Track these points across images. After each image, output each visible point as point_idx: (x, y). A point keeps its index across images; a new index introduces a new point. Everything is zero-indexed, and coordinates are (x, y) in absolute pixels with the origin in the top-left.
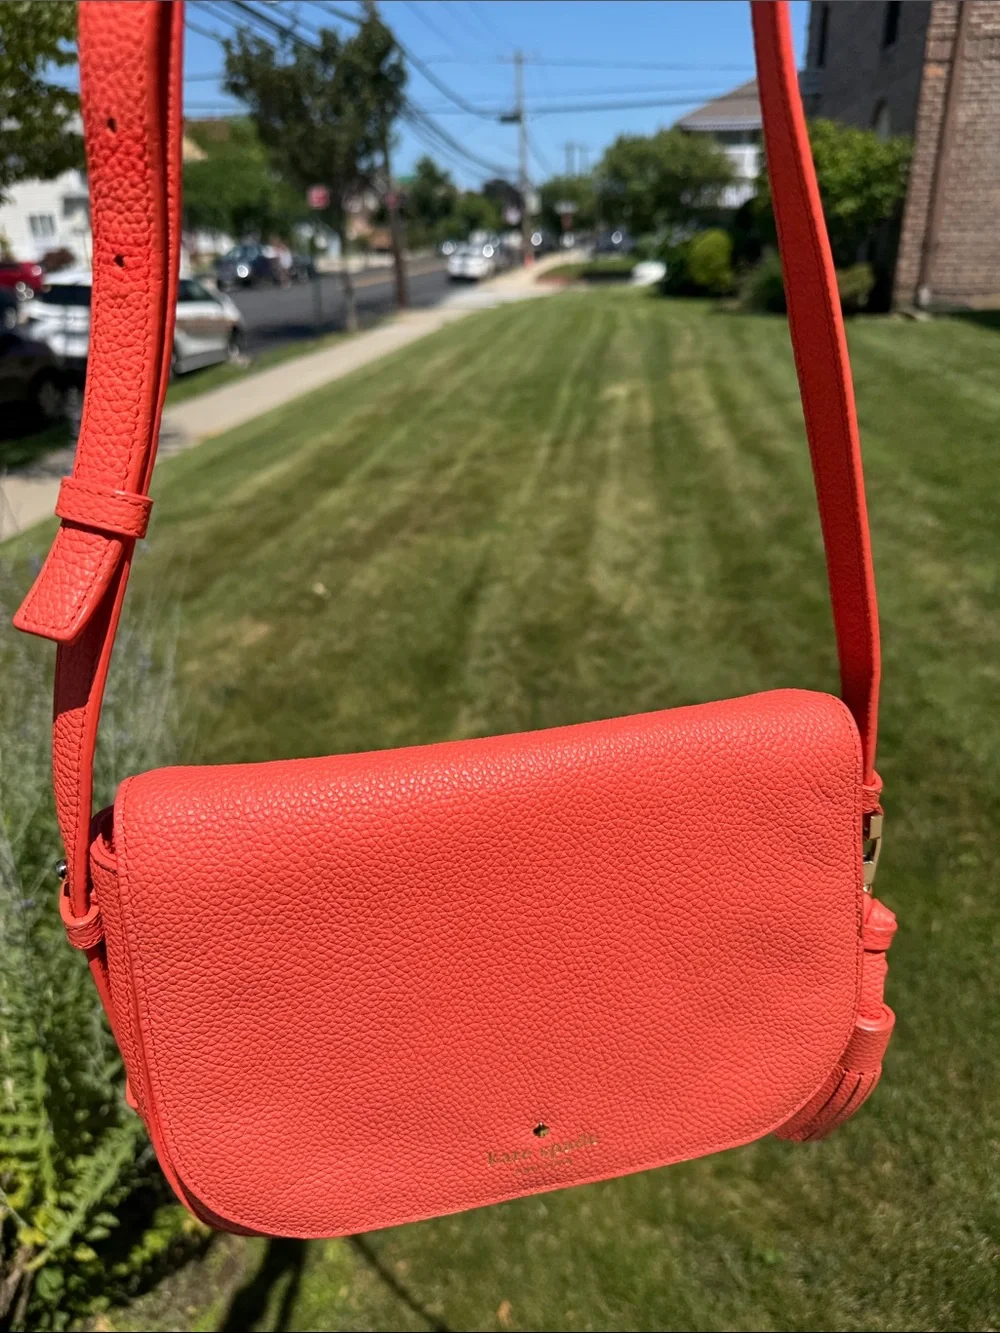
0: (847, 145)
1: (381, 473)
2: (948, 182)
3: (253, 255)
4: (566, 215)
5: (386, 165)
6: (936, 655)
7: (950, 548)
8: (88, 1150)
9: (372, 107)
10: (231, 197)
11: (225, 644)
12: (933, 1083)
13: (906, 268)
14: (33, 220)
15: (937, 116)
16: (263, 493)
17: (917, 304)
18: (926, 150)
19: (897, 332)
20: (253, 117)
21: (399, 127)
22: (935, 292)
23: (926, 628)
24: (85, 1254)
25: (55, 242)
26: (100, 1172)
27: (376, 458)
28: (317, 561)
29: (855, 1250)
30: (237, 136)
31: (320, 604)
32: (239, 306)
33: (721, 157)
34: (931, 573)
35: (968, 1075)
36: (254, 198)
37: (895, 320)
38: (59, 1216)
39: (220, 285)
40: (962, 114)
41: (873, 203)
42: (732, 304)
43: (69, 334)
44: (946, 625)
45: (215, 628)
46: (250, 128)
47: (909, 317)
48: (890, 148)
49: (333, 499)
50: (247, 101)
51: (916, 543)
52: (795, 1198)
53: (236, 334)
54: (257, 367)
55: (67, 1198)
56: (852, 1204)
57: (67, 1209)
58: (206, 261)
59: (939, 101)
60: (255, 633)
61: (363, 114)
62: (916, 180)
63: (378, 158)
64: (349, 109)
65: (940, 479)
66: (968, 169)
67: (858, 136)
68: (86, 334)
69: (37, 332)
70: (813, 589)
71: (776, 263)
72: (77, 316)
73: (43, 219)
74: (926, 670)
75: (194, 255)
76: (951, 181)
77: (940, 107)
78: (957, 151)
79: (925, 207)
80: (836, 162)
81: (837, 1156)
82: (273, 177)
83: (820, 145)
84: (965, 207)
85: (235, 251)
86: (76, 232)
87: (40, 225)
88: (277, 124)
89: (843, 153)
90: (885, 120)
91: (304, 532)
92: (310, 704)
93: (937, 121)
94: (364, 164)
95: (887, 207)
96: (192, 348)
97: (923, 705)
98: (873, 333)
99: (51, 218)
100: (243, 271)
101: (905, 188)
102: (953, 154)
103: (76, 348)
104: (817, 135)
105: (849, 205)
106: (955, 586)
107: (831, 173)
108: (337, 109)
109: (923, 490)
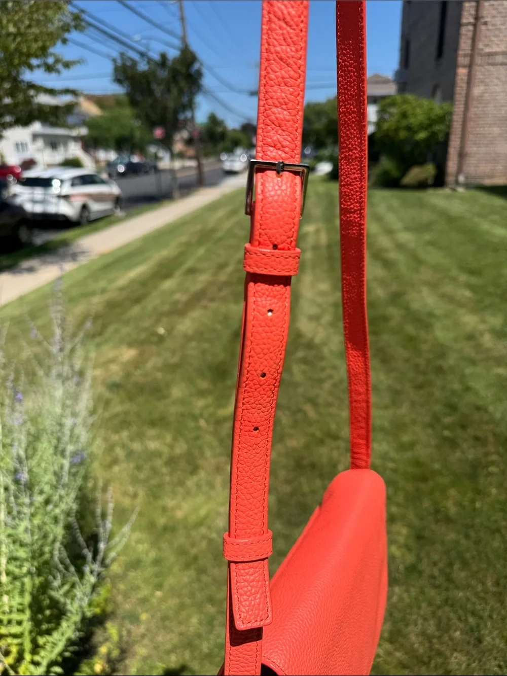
0: (420, 106)
1: (192, 271)
2: (470, 124)
3: (126, 160)
5: (193, 118)
6: (473, 362)
7: (478, 308)
8: (49, 632)
9: (186, 89)
10: (116, 131)
11: (113, 361)
12: (479, 588)
13: (452, 165)
14: (17, 145)
15: (463, 92)
16: (132, 282)
17: (457, 183)
18: (459, 108)
19: (448, 197)
20: (127, 94)
21: (199, 99)
22: (466, 178)
23: (468, 349)
25: (27, 155)
26: (55, 644)
27: (190, 263)
28: (159, 316)
30: (118, 102)
31: (161, 339)
32: (120, 186)
34: (470, 320)
35: (497, 584)
36: (126, 132)
37: (447, 191)
38: (32, 668)
39: (110, 175)
40: (477, 91)
41: (434, 134)
43: (34, 202)
44: (478, 347)
45: (108, 352)
46: (125, 100)
47: (454, 190)
48: (441, 108)
49: (168, 284)
50: (123, 86)
51: (461, 305)
52: (410, 652)
53: (118, 201)
54: (129, 216)
55: (37, 658)
56: (440, 654)
57: (36, 664)
58: (103, 164)
59: (464, 85)
60: (129, 354)
61: (181, 92)
62: (455, 123)
63: (188, 114)
64: (175, 91)
65: (472, 272)
66: (480, 118)
67: (425, 103)
68: (43, 202)
69: (18, 201)
70: (410, 329)
71: (386, 163)
72: (38, 192)
73: (22, 144)
74: (468, 370)
75: (97, 161)
76: (472, 123)
77: (465, 88)
78: (476, 109)
79: (459, 136)
80: (415, 115)
81: (431, 628)
82: (137, 123)
83: (406, 107)
84: (479, 136)
85: (118, 159)
86: (39, 150)
87: (20, 147)
88: (139, 98)
89: (418, 111)
90: (439, 94)
91: (153, 302)
92: (157, 391)
93: (464, 95)
94: (181, 117)
95: (441, 137)
96: (96, 207)
97: (468, 389)
98: (436, 198)
99: (26, 144)
100: (122, 169)
101: (449, 127)
102: (473, 111)
103: (38, 209)
104: (405, 102)
105: (422, 135)
106: (482, 327)
107: (413, 121)
108: (169, 91)
109: (463, 278)
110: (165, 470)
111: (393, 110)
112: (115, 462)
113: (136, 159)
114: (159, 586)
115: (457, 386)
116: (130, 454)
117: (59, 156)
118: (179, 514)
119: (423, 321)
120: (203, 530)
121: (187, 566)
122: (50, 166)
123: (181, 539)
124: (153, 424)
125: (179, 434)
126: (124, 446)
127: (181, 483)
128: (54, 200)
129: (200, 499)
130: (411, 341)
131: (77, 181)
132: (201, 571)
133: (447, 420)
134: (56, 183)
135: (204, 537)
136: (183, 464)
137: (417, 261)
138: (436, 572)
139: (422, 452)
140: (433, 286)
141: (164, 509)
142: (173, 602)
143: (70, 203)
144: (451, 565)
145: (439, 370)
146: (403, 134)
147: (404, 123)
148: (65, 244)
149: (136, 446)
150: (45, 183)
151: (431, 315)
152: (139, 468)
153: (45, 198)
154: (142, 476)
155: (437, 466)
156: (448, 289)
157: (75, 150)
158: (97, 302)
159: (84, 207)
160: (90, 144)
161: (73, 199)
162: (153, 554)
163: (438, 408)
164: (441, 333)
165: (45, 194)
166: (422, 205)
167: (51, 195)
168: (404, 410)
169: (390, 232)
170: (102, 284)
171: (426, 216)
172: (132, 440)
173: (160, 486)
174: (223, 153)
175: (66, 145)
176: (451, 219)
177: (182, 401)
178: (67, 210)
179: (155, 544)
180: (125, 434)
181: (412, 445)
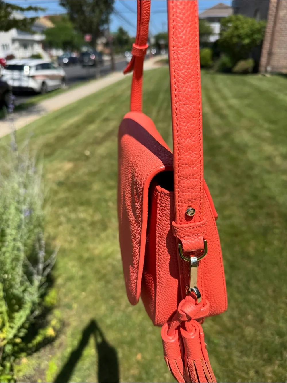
0: (247, 23)
1: (106, 120)
2: (277, 35)
3: (69, 56)
4: (163, 45)
5: (108, 29)
6: (269, 172)
7: (274, 141)
8: (17, 311)
9: (104, 11)
10: (63, 38)
11: (60, 169)
12: (263, 293)
13: (264, 60)
14: (3, 46)
15: (274, 14)
16: (71, 126)
17: (266, 71)
18: (270, 24)
19: (260, 80)
20: (68, 14)
21: (112, 17)
22: (272, 68)
23: (266, 165)
24: (18, 340)
25: (9, 52)
26: (21, 317)
27: (105, 114)
28: (86, 145)
29: (240, 340)
30: (63, 19)
31: (87, 158)
32: (65, 71)
33: (209, 27)
34: (268, 149)
35: (274, 291)
36: (69, 38)
37: (260, 76)
38: (10, 330)
39: (60, 65)
40: (282, 13)
41: (253, 41)
42: (211, 71)
43: (14, 80)
44: (273, 164)
45: (56, 164)
46: (67, 17)
47: (264, 76)
48: (260, 24)
49: (92, 127)
50: (66, 8)
51: (264, 140)
52: (223, 325)
53: (63, 80)
54: (70, 88)
55: (12, 324)
56: (239, 327)
57: (12, 327)
58: (55, 58)
59: (274, 9)
60: (68, 166)
61: (101, 12)
62: (267, 34)
63: (105, 26)
64: (97, 11)
65: (272, 122)
66: (282, 30)
67: (250, 20)
68: (19, 80)
69: (4, 79)
70: (234, 153)
71: (224, 59)
72: (16, 74)
73: (6, 45)
74: (266, 177)
75: (51, 56)
76: (277, 34)
77: (275, 11)
78: (280, 25)
79: (269, 42)
80: (243, 28)
81: (236, 314)
82: (75, 33)
83: (238, 23)
84: (281, 42)
85: (64, 55)
86: (16, 49)
87: (5, 47)
88: (76, 16)
89: (245, 25)
90: (258, 15)
91: (83, 137)
92: (85, 186)
93: (274, 16)
94: (101, 28)
95: (258, 42)
96: (51, 83)
97: (264, 187)
98: (253, 80)
99: (9, 45)
100: (66, 61)
101: (264, 36)
102: (278, 26)
103: (16, 84)
104: (238, 19)
105: (247, 41)
106: (275, 153)
107: (242, 32)
108: (93, 11)
109: (266, 125)
110: (89, 229)
111: (230, 25)
112: (60, 224)
113: (74, 55)
114: (84, 290)
115: (258, 185)
116: (69, 220)
117: (28, 53)
118: (96, 252)
119: (242, 149)
120: (110, 260)
121: (100, 279)
122: (23, 58)
123: (97, 265)
124: (82, 204)
125: (97, 209)
126: (65, 216)
127: (98, 235)
128: (26, 79)
129: (108, 244)
130: (233, 160)
131: (39, 67)
132: (108, 282)
133: (252, 204)
134: (26, 68)
135: (109, 264)
136: (99, 226)
137: (239, 115)
138: (240, 285)
139: (236, 221)
140: (249, 129)
141: (88, 249)
142: (91, 298)
143: (35, 80)
144: (248, 281)
145: (249, 177)
146: (235, 40)
147: (236, 33)
148: (32, 105)
149: (73, 216)
150: (20, 68)
151: (246, 145)
152: (74, 227)
153: (20, 78)
154: (76, 231)
155: (244, 228)
156: (257, 131)
157: (38, 49)
158: (50, 137)
159: (44, 83)
160: (47, 45)
161: (37, 78)
162: (81, 273)
163: (247, 197)
164: (252, 156)
165: (20, 75)
166: (244, 84)
167: (24, 76)
168: (227, 198)
169: (224, 98)
170: (53, 127)
171: (246, 90)
172: (70, 212)
173: (86, 237)
174: (127, 52)
175: (32, 45)
176: (261, 92)
177: (99, 192)
178: (33, 84)
179: (82, 268)
180: (66, 210)
181: (230, 217)
